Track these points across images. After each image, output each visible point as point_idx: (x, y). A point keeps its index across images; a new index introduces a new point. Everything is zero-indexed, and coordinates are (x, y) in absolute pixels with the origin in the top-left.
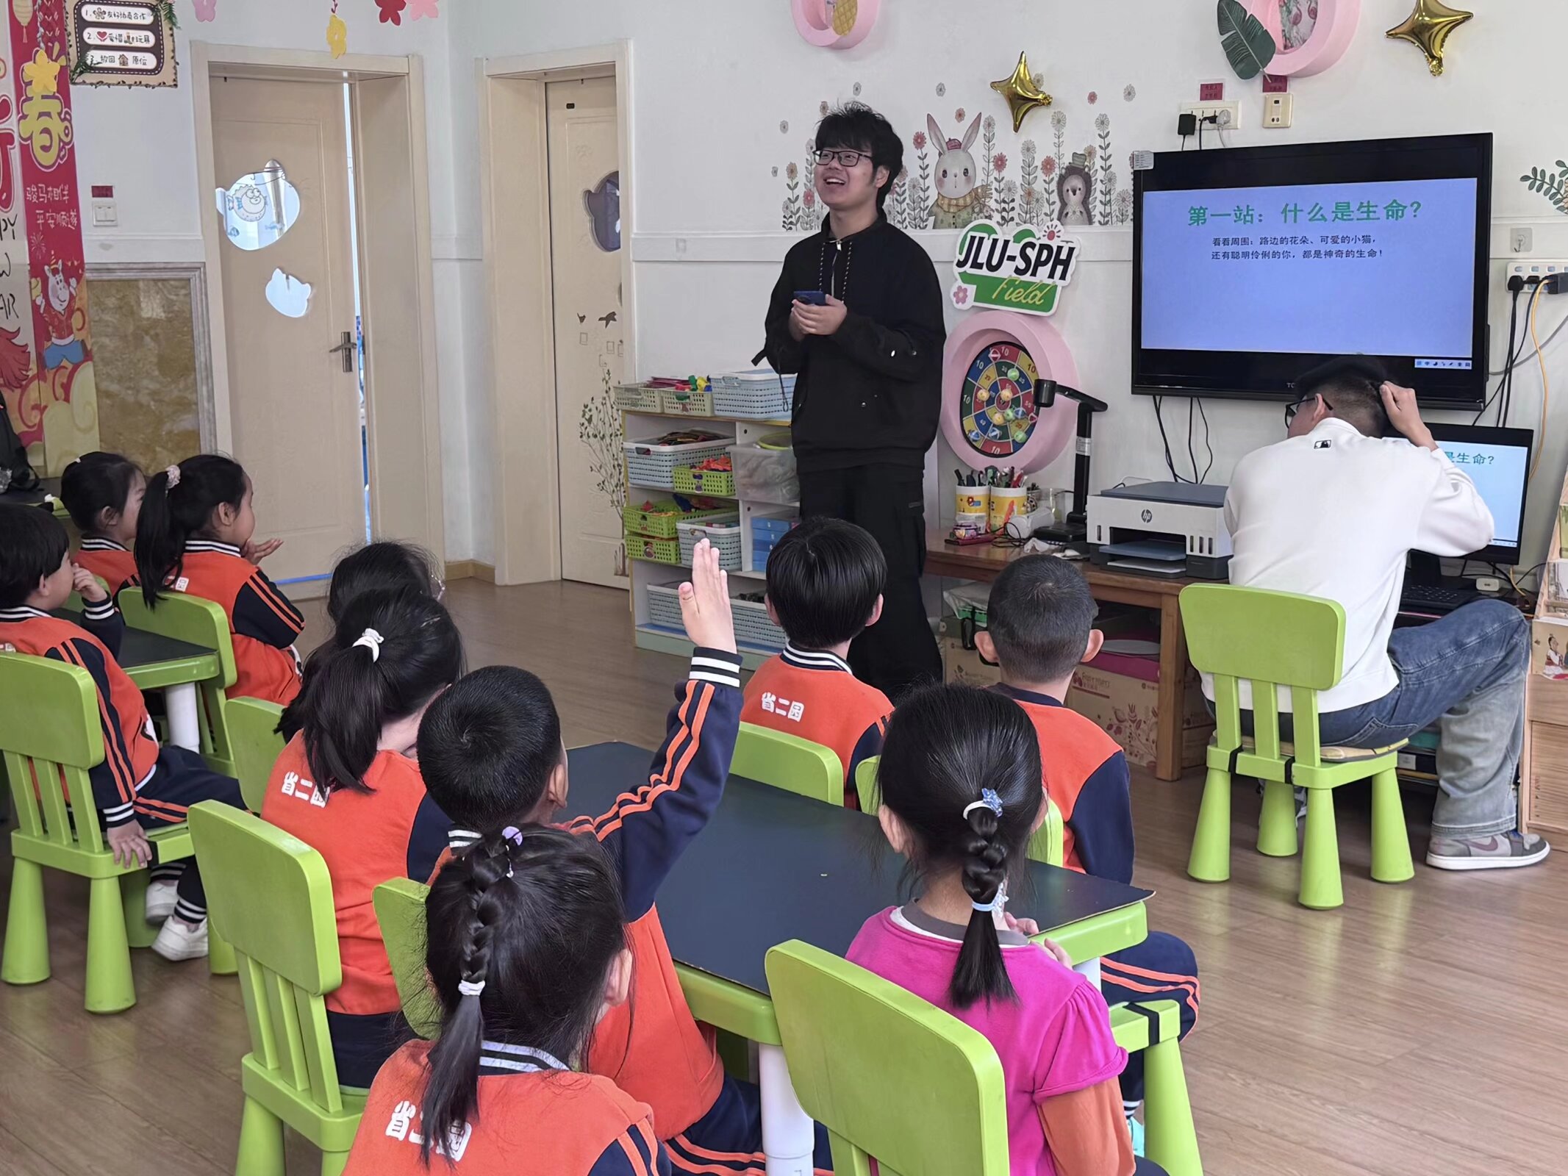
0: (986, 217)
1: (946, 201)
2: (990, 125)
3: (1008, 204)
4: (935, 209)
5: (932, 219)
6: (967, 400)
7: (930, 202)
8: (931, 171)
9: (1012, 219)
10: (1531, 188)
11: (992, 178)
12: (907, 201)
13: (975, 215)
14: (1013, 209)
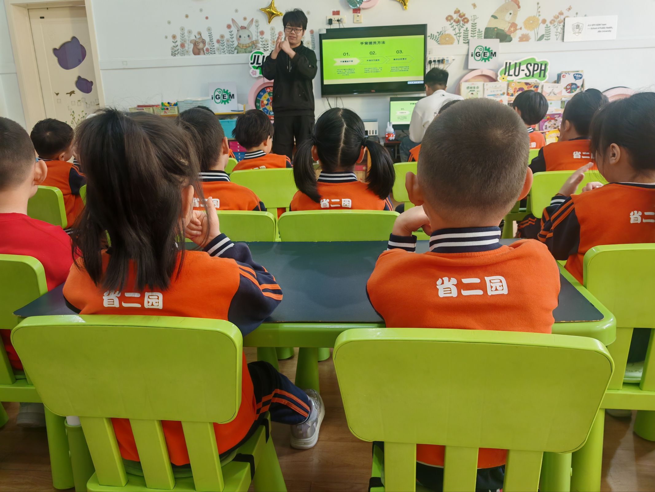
0: (258, 49)
1: (242, 45)
2: (257, 22)
3: (266, 45)
4: (237, 48)
5: (236, 51)
6: (258, 104)
7: (235, 46)
8: (235, 36)
9: (268, 50)
10: (431, 38)
11: (259, 38)
12: (226, 45)
13: (253, 49)
14: (268, 47)
